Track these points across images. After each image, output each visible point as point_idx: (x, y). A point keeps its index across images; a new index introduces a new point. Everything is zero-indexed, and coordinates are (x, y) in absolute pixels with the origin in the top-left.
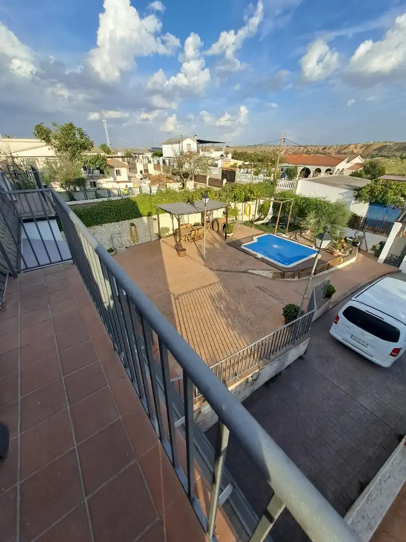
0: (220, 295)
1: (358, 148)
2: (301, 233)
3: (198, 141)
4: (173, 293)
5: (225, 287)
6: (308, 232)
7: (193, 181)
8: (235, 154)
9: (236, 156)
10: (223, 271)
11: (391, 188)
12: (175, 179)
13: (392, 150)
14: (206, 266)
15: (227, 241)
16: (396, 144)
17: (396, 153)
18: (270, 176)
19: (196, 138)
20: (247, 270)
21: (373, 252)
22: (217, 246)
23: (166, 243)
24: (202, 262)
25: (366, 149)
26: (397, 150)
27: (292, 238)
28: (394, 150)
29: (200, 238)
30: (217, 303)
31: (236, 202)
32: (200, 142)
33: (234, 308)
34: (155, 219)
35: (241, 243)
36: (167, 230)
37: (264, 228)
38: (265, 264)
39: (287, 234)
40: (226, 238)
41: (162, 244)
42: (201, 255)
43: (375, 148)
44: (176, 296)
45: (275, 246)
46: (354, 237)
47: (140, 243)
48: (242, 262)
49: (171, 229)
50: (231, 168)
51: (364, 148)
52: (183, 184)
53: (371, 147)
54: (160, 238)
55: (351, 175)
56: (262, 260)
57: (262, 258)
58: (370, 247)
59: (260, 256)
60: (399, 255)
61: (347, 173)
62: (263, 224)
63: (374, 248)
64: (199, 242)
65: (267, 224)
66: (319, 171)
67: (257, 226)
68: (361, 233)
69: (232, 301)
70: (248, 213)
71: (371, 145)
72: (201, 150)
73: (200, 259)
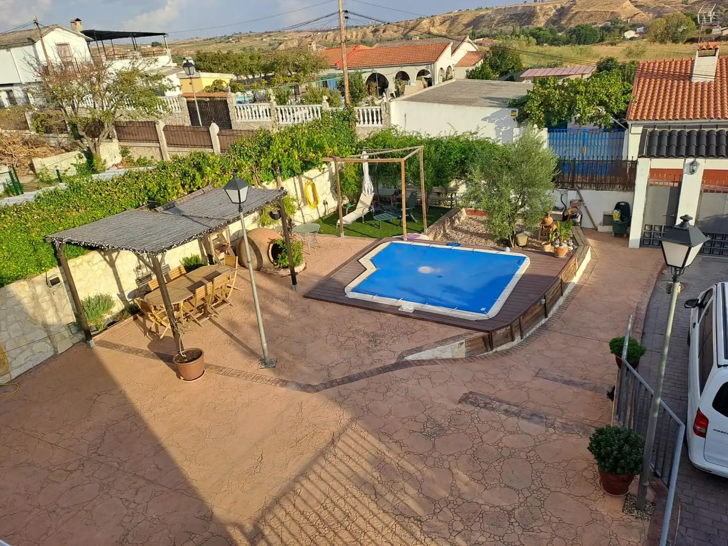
0: (379, 463)
1: (437, 24)
2: (453, 222)
3: (87, 33)
4: (233, 517)
5: (381, 433)
6: (464, 215)
7: (115, 140)
8: (200, 60)
9: (205, 63)
10: (343, 381)
11: (578, 93)
12: (53, 142)
13: (495, 22)
14: (284, 383)
15: (302, 288)
16: (498, 11)
17: (503, 28)
18: (320, 102)
19: (80, 27)
20: (401, 356)
21: (609, 229)
22: (281, 309)
23: (115, 346)
24: (268, 373)
25: (450, 26)
26: (503, 22)
27: (439, 237)
28: (497, 25)
29: (219, 301)
30: (389, 497)
31: (279, 178)
32: (92, 35)
33: (444, 493)
34: (55, 282)
35: (340, 283)
36: (104, 302)
37: (367, 229)
38: (435, 326)
39: (426, 230)
40: (294, 282)
41: (104, 354)
42: (251, 353)
43: (465, 22)
44: (249, 527)
45: (425, 269)
46: (560, 205)
47: (15, 374)
48: (374, 339)
49: (115, 296)
50: (212, 95)
51: (448, 23)
52: (89, 155)
53: (459, 20)
54: (88, 335)
55: (468, 77)
56: (419, 315)
57: (415, 311)
58: (598, 219)
59: (408, 306)
60: (664, 225)
61: (460, 74)
62: (359, 220)
63: (608, 219)
64: (222, 314)
65: (369, 217)
66: (404, 76)
67: (350, 230)
68: (572, 195)
69: (429, 473)
70: (312, 200)
71: (457, 17)
72: (104, 58)
73: (255, 367)
